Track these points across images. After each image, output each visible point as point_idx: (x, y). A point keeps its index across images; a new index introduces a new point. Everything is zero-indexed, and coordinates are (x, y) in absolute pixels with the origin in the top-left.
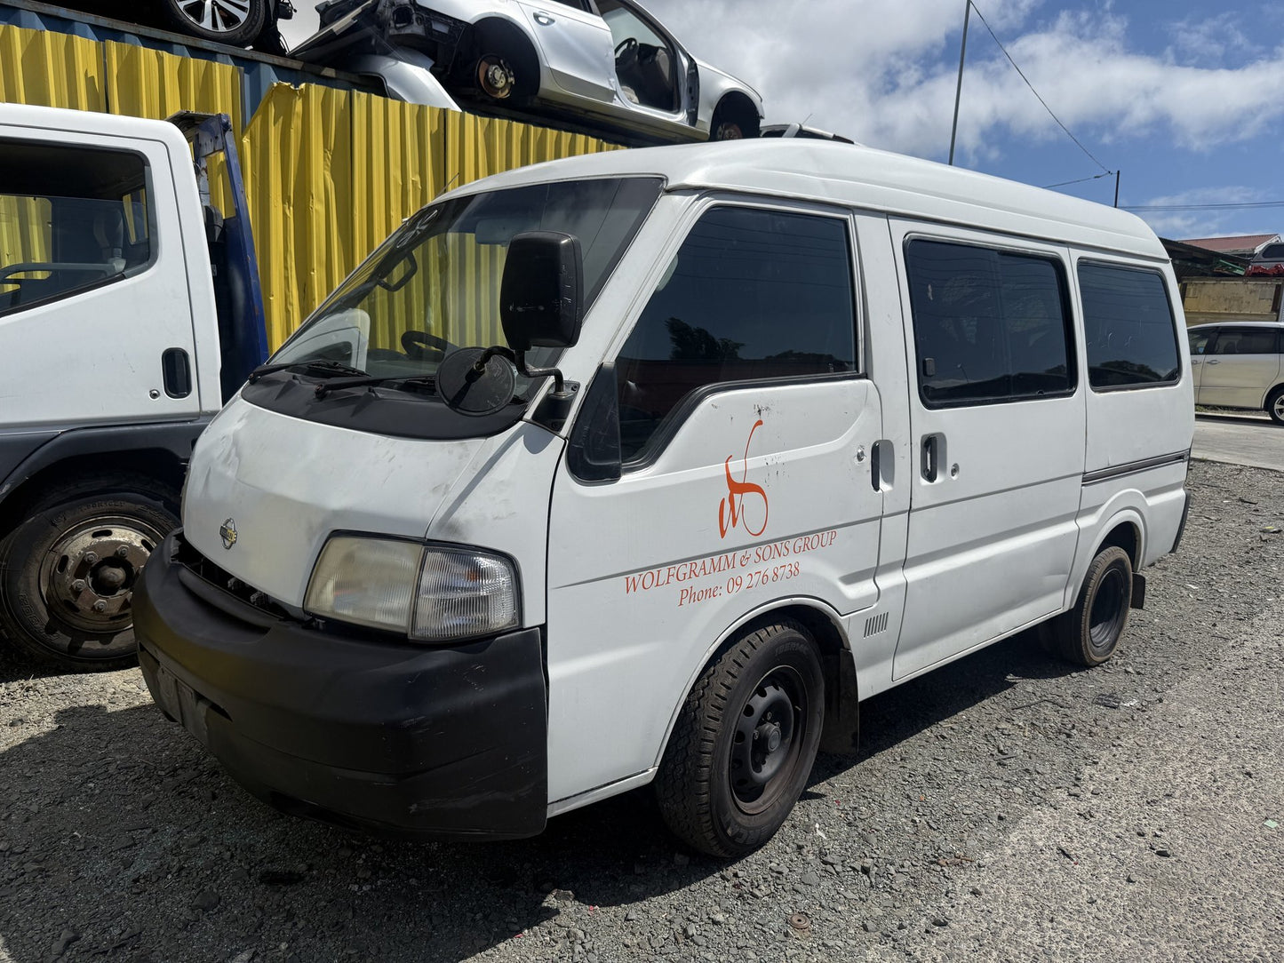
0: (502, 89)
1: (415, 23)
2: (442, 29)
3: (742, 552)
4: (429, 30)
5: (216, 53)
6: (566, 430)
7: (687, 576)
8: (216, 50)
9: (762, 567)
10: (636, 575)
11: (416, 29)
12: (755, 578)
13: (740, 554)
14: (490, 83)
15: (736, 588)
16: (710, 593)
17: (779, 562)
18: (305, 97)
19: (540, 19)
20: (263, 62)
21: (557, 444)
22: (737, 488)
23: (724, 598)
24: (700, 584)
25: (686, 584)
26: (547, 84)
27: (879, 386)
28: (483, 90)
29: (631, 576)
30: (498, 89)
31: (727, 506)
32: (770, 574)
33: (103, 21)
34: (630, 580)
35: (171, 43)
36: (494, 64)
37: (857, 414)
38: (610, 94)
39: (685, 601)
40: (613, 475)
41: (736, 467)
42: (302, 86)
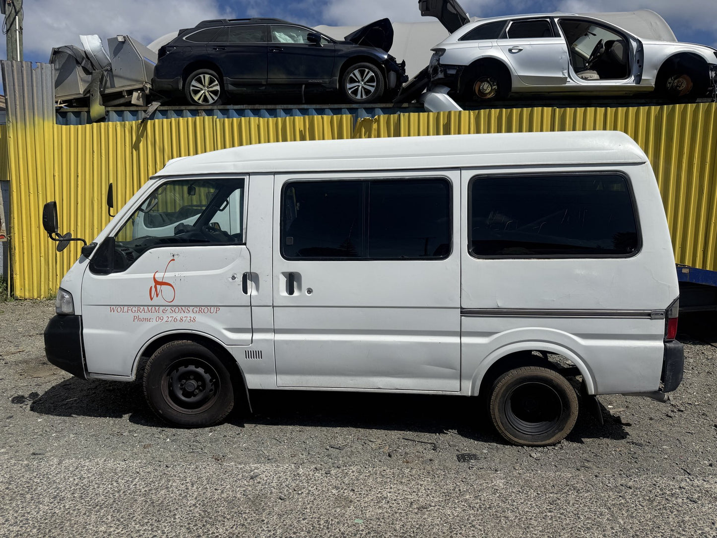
0: (490, 93)
1: (439, 73)
2: (453, 72)
3: (164, 308)
4: (446, 74)
5: (358, 108)
6: (91, 257)
7: (136, 311)
9: (174, 315)
10: (114, 307)
11: (441, 75)
12: (170, 319)
13: (162, 308)
14: (482, 93)
15: (160, 320)
16: (149, 320)
17: (183, 315)
18: (378, 121)
19: (513, 51)
21: (87, 261)
22: (157, 283)
23: (154, 323)
24: (142, 315)
25: (136, 314)
26: (516, 85)
27: (249, 249)
28: (478, 97)
29: (112, 307)
30: (487, 94)
31: (153, 289)
32: (179, 318)
34: (112, 308)
35: (341, 109)
36: (484, 81)
37: (234, 260)
38: (564, 80)
39: (136, 320)
40: (106, 273)
41: (159, 276)
42: (376, 117)
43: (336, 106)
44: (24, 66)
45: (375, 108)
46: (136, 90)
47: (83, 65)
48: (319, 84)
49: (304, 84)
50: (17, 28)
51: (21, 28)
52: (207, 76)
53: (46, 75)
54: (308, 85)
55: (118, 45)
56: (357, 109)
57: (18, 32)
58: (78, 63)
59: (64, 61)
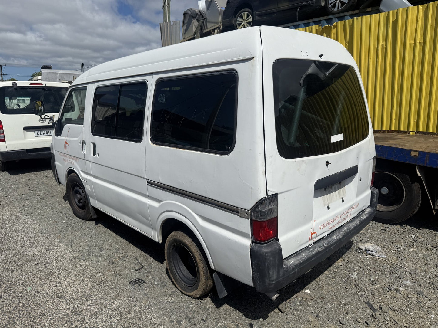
7: (63, 156)
8: (332, 18)
16: (66, 161)
17: (72, 160)
18: (336, 27)
20: (346, 15)
22: (66, 142)
27: (84, 127)
31: (65, 146)
32: (71, 162)
33: (306, 22)
39: (63, 160)
42: (335, 24)
43: (318, 19)
44: (168, 24)
45: (345, 16)
46: (216, 28)
47: (196, 18)
48: (309, 5)
49: (299, 7)
50: (167, 5)
51: (169, 4)
52: (246, 13)
53: (177, 28)
54: (302, 7)
55: (209, 3)
56: (332, 19)
57: (167, 7)
58: (194, 18)
59: (188, 18)
